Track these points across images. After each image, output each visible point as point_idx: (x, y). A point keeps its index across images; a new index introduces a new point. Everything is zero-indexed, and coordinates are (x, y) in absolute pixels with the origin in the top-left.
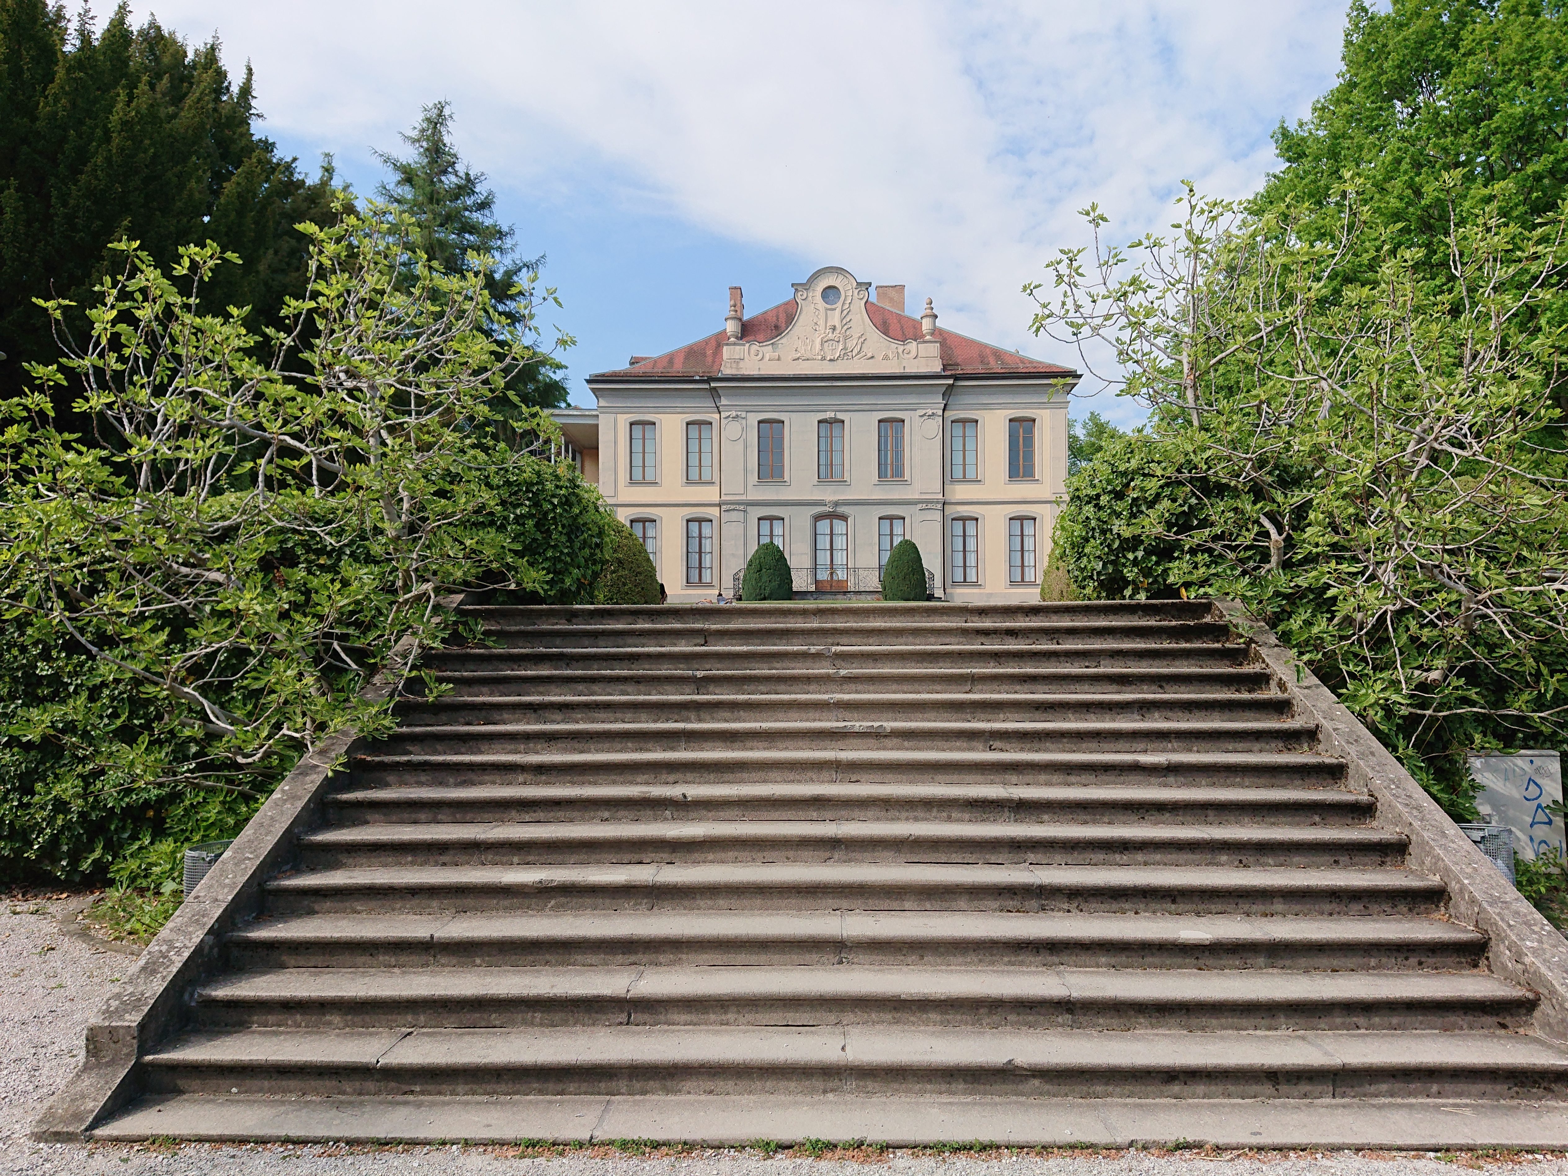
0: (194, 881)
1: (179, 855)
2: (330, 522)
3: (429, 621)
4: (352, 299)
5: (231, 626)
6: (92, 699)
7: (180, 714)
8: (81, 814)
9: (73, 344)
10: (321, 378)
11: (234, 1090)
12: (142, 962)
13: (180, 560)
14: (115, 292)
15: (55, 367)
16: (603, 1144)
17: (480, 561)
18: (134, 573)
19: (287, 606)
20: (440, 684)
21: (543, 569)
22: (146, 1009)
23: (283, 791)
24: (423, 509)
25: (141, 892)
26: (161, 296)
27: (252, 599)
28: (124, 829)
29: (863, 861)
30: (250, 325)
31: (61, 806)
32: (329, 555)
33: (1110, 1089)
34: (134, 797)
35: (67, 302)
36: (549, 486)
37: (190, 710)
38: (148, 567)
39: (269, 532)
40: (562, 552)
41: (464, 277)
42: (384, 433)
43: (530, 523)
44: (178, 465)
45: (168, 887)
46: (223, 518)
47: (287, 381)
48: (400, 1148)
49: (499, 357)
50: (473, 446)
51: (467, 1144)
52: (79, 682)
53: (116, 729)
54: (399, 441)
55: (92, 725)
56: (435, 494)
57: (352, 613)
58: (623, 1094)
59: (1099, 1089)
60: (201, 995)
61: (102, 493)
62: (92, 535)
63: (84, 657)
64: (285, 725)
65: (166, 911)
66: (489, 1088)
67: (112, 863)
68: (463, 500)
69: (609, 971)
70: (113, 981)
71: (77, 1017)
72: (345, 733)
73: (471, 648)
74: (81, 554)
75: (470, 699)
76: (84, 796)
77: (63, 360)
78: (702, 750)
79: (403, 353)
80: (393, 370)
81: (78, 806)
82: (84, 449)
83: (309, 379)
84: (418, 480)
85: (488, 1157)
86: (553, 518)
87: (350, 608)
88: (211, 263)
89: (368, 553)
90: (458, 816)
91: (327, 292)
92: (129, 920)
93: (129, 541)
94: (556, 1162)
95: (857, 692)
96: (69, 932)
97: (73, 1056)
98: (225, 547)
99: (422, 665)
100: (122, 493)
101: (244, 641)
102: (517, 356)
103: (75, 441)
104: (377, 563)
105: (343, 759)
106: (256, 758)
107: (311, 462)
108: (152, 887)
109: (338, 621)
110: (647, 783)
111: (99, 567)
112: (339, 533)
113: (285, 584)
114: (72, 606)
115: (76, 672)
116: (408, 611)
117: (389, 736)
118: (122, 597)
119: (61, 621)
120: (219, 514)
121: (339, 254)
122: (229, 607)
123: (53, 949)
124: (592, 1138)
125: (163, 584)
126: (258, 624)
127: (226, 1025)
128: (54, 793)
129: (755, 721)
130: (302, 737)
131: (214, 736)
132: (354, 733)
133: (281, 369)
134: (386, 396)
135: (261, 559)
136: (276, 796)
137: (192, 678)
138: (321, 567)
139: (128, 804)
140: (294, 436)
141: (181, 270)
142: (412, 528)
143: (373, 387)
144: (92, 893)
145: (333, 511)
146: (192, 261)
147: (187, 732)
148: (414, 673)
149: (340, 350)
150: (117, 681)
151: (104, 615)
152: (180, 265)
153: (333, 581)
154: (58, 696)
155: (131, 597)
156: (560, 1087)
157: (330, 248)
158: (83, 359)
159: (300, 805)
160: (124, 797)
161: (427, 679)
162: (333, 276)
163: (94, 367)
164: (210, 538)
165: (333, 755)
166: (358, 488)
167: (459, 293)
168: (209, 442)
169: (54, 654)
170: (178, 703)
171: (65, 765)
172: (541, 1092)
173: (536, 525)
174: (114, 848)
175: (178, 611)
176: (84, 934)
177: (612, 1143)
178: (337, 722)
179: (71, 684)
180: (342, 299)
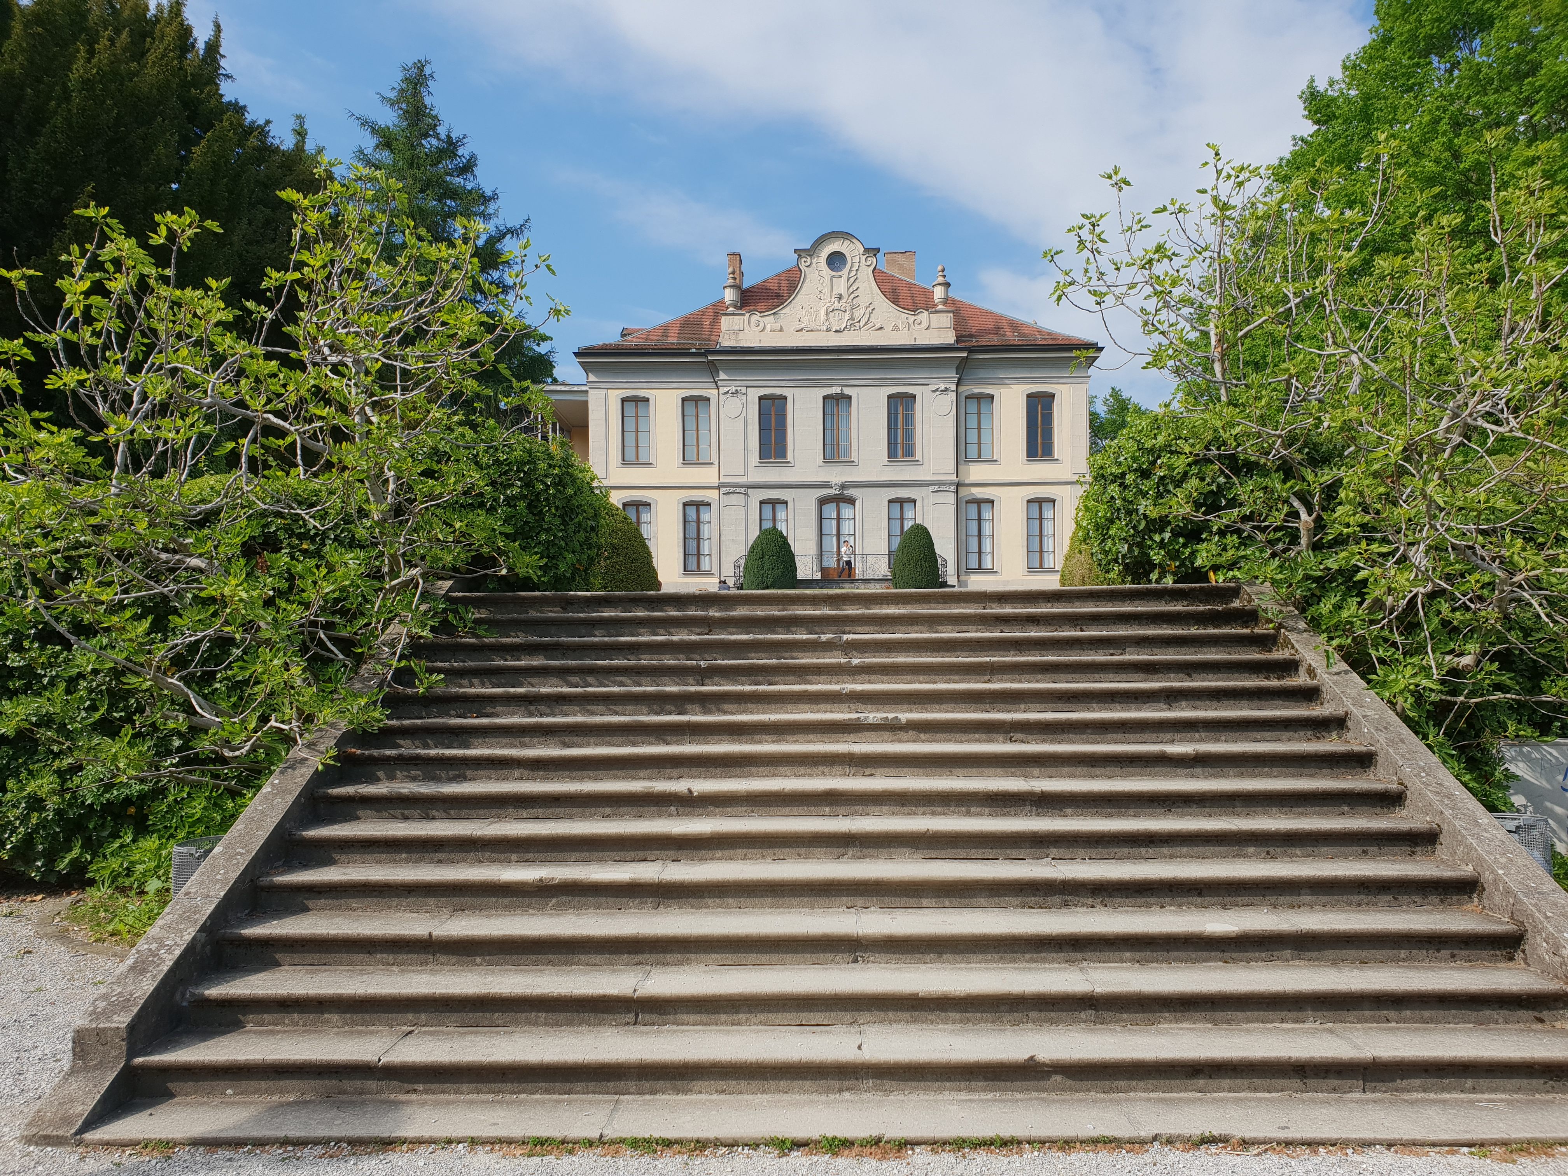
0: (183, 877)
1: (164, 853)
2: (312, 505)
3: (417, 608)
4: (337, 269)
5: (215, 614)
6: (68, 692)
7: (163, 707)
8: (58, 812)
9: (40, 318)
10: (306, 353)
11: (229, 1092)
12: (130, 961)
13: (160, 546)
14: (83, 262)
15: (21, 341)
16: (613, 1142)
17: (470, 545)
18: (113, 558)
19: (271, 593)
20: (431, 675)
21: (536, 553)
22: (136, 1010)
23: (273, 785)
24: (411, 488)
25: (123, 890)
26: (134, 267)
27: (237, 585)
28: (103, 826)
29: (878, 857)
30: (229, 298)
31: (36, 803)
32: (312, 539)
33: (1134, 1083)
34: (115, 792)
35: (31, 272)
36: (542, 465)
37: (173, 702)
38: (126, 552)
39: (251, 515)
40: (555, 536)
41: (452, 245)
42: (368, 410)
43: (522, 505)
44: (156, 444)
45: (153, 885)
46: (203, 501)
47: (268, 356)
48: (405, 1147)
49: (491, 329)
50: (460, 423)
51: (474, 1142)
52: (54, 673)
53: (94, 723)
54: (386, 418)
55: (71, 718)
56: (423, 474)
57: (337, 601)
58: (632, 1094)
59: (1122, 1083)
60: (193, 994)
61: (76, 475)
62: (65, 519)
63: (58, 648)
64: (273, 717)
65: (152, 911)
66: (493, 1086)
67: (91, 862)
68: (453, 479)
69: (614, 971)
70: (96, 984)
71: (59, 1020)
72: (333, 725)
73: (462, 637)
74: (55, 539)
75: (461, 690)
76: (62, 792)
77: (29, 334)
78: (707, 743)
79: (390, 325)
80: (378, 343)
81: (54, 803)
82: (55, 429)
83: (294, 354)
84: (405, 459)
85: (496, 1156)
86: (547, 499)
87: (335, 595)
88: (190, 232)
89: (353, 536)
90: (452, 812)
91: (312, 262)
92: (111, 921)
93: (105, 526)
94: (566, 1160)
95: (870, 682)
96: (46, 935)
97: (57, 1061)
98: (206, 531)
99: (411, 654)
100: (99, 475)
101: (228, 629)
102: (509, 327)
103: (45, 420)
104: (362, 547)
105: (333, 752)
106: (244, 751)
107: (295, 442)
108: (135, 886)
109: (323, 609)
110: (650, 778)
111: (74, 553)
112: (323, 516)
113: (267, 569)
114: (47, 594)
115: (50, 663)
116: (395, 598)
117: (380, 729)
118: (100, 584)
119: (36, 609)
120: (199, 497)
121: (322, 223)
122: (214, 593)
123: (30, 952)
124: (601, 1136)
125: (143, 570)
126: (243, 612)
127: (220, 1025)
128: (29, 790)
129: (763, 713)
130: (291, 729)
131: (197, 730)
132: (343, 726)
133: (264, 345)
134: (373, 371)
135: (244, 544)
136: (266, 789)
137: (174, 669)
138: (305, 552)
139: (108, 800)
140: (278, 414)
141: (158, 239)
142: (398, 511)
143: (357, 362)
144: (69, 894)
145: (317, 492)
146: (169, 229)
147: (171, 725)
148: (403, 663)
149: (324, 323)
150: (95, 672)
151: (83, 603)
152: (156, 233)
153: (318, 567)
154: (31, 689)
155: (110, 584)
156: (567, 1086)
157: (314, 216)
158: (50, 333)
159: (290, 799)
160: (104, 792)
161: (417, 669)
162: (317, 246)
163: (65, 341)
164: (191, 522)
165: (322, 748)
166: (345, 468)
167: (447, 261)
168: (189, 421)
169: (26, 644)
170: (159, 695)
171: (39, 761)
172: (548, 1092)
173: (529, 507)
174: (94, 846)
175: (158, 600)
176: (63, 936)
177: (622, 1141)
178: (326, 714)
179: (45, 676)
180: (327, 270)
